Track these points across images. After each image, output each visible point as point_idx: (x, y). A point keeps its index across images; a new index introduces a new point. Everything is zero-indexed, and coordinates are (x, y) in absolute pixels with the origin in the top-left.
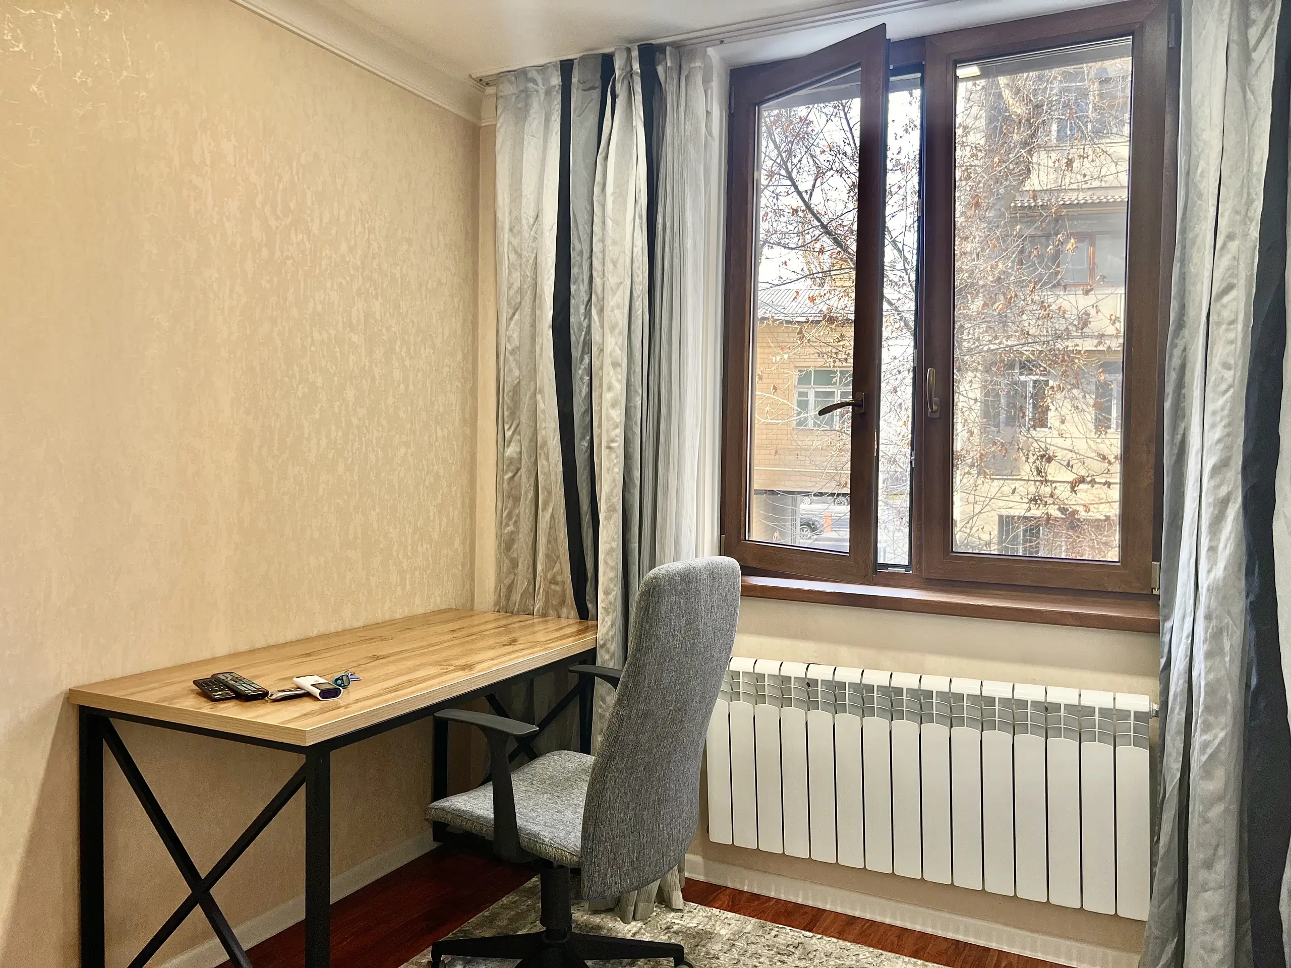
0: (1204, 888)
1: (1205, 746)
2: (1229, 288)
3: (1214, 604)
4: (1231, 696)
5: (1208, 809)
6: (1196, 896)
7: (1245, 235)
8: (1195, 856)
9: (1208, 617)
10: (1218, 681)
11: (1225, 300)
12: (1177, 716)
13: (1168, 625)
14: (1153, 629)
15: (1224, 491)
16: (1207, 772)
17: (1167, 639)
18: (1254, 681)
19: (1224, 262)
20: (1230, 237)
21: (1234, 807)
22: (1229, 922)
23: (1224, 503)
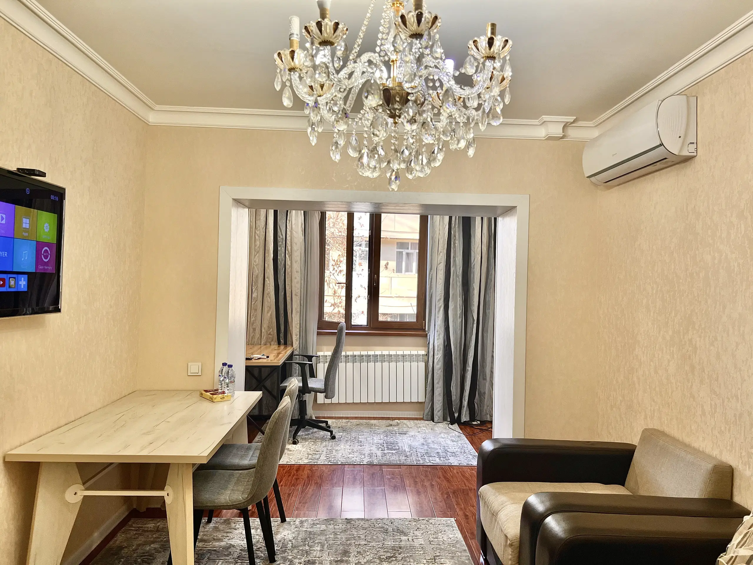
0: (437, 388)
1: (437, 358)
2: (441, 263)
3: (438, 328)
4: (442, 347)
5: (438, 371)
6: (436, 390)
7: (444, 252)
8: (435, 382)
9: (437, 331)
10: (440, 344)
11: (440, 265)
12: (431, 354)
13: (429, 334)
14: (426, 336)
15: (440, 305)
16: (438, 364)
17: (429, 337)
18: (446, 344)
19: (440, 257)
20: (441, 252)
21: (442, 370)
22: (442, 395)
23: (440, 307)
